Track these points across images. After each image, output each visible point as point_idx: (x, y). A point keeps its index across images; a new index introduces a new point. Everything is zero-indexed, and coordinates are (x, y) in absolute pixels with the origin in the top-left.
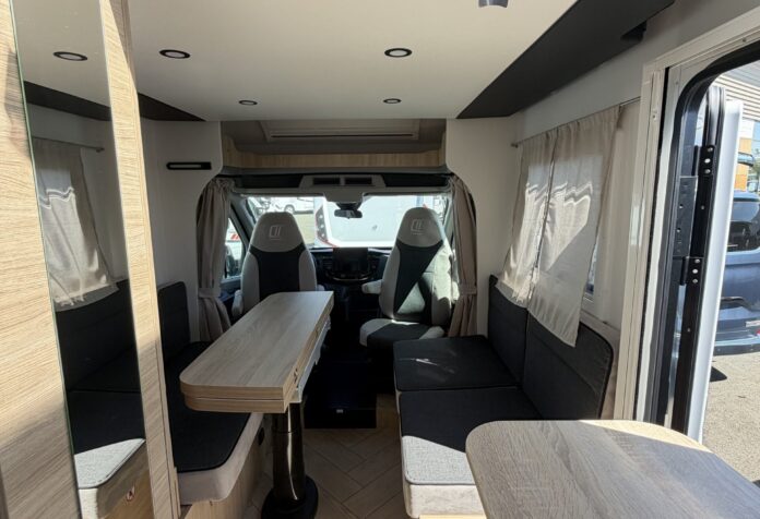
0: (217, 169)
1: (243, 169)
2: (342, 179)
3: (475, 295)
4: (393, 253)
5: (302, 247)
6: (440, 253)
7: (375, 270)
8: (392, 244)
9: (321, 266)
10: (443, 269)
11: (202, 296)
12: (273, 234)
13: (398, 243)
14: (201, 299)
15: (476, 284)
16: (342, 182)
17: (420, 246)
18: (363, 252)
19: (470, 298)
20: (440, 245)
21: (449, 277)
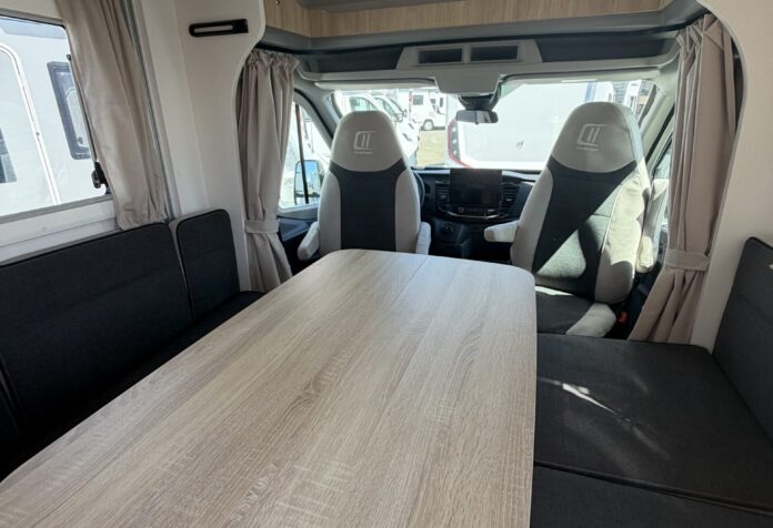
0: (257, 33)
1: (313, 40)
2: (467, 49)
3: (703, 273)
4: (542, 180)
5: (400, 166)
6: (627, 183)
7: (511, 204)
8: (542, 166)
9: (432, 195)
10: (629, 212)
11: (250, 230)
12: (359, 145)
13: (553, 164)
14: (250, 235)
15: (707, 253)
16: (466, 57)
17: (589, 169)
18: (494, 176)
19: (689, 277)
20: (630, 168)
21: (638, 227)
